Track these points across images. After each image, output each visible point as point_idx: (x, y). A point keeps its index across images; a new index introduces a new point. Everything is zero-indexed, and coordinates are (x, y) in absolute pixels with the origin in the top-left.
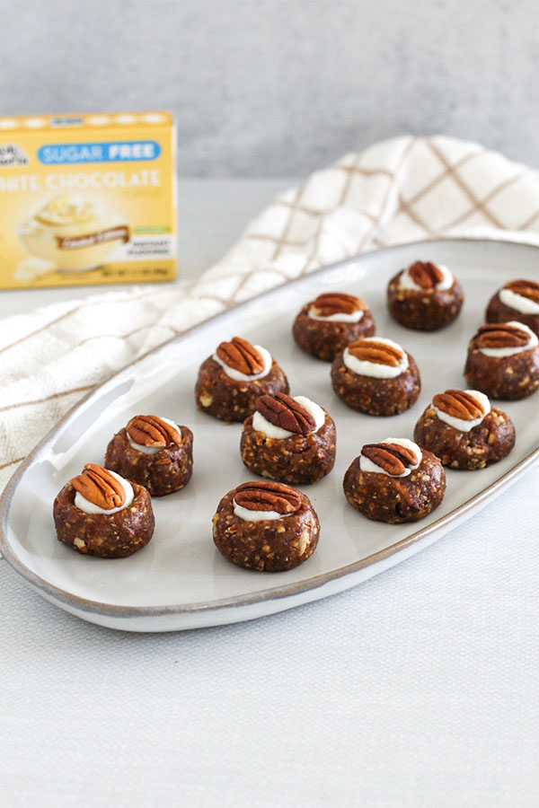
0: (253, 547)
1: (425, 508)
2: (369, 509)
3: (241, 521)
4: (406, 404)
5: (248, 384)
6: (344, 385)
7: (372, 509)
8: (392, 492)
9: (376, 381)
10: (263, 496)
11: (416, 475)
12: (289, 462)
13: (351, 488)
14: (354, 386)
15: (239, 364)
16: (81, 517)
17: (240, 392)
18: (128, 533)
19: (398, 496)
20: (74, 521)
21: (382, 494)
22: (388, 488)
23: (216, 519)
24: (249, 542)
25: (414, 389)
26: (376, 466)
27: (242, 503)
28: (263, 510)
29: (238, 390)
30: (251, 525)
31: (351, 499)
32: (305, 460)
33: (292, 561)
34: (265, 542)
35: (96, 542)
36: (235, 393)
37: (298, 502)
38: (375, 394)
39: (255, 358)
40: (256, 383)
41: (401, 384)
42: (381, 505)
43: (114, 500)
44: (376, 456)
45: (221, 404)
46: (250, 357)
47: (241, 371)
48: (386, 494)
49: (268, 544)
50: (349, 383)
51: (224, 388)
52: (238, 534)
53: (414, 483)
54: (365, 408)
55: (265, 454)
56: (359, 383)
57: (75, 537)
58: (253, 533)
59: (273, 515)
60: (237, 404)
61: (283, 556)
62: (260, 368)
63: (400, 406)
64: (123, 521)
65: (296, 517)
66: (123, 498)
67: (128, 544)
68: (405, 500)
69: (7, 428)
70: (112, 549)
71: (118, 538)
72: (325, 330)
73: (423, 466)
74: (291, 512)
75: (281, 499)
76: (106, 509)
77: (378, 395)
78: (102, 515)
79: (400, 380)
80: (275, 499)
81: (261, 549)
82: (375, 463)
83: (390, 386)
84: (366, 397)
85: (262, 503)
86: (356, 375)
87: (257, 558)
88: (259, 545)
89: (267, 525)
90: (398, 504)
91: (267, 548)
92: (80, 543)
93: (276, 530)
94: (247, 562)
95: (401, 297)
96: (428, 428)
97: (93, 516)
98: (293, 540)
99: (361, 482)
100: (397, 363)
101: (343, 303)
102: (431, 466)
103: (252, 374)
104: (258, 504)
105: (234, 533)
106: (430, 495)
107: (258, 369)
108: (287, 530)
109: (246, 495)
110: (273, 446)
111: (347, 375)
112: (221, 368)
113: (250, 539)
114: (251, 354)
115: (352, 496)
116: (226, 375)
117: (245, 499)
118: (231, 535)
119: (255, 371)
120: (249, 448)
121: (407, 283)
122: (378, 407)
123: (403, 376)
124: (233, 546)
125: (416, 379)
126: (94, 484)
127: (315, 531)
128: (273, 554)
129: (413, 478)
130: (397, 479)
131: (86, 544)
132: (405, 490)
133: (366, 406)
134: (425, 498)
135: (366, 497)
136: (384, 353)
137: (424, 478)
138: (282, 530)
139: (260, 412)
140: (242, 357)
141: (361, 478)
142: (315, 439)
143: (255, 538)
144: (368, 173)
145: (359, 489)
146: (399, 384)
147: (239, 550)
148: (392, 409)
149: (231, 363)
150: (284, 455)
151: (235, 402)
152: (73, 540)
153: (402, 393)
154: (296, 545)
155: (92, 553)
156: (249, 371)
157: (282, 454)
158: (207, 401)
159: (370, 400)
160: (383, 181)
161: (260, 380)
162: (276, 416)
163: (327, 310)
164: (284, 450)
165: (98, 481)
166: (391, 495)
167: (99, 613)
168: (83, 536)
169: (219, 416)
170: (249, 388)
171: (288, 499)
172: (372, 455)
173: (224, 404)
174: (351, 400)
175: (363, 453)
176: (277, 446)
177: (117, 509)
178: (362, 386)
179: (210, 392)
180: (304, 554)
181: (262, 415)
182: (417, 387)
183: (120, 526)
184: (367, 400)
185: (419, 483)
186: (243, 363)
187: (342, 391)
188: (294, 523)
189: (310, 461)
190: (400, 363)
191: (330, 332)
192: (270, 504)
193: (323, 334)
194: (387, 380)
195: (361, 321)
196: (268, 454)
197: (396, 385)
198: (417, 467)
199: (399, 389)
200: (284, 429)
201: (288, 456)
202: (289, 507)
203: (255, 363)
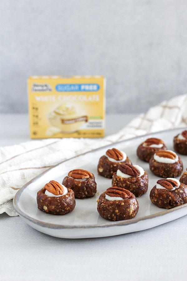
0: (111, 211)
1: (181, 203)
2: (159, 203)
3: (107, 200)
4: (177, 174)
5: (117, 164)
6: (154, 166)
7: (160, 203)
8: (168, 196)
9: (166, 164)
10: (116, 191)
11: (177, 190)
12: (129, 187)
13: (152, 196)
14: (157, 166)
15: (114, 156)
16: (46, 198)
17: (113, 166)
18: (64, 205)
19: (170, 197)
20: (44, 199)
21: (164, 197)
22: (166, 194)
23: (98, 201)
24: (110, 209)
25: (180, 169)
26: (162, 187)
27: (108, 194)
28: (116, 197)
30: (111, 202)
31: (152, 200)
32: (135, 186)
33: (127, 217)
34: (116, 209)
35: (52, 208)
36: (112, 166)
37: (130, 194)
38: (165, 169)
39: (120, 154)
41: (175, 166)
42: (163, 201)
43: (59, 191)
44: (162, 183)
45: (106, 171)
47: (114, 159)
48: (166, 197)
49: (118, 209)
50: (155, 165)
51: (108, 165)
52: (106, 206)
53: (177, 193)
54: (161, 175)
55: (120, 184)
56: (159, 165)
57: (44, 205)
58: (112, 205)
59: (120, 199)
61: (123, 214)
62: (122, 158)
63: (175, 174)
64: (62, 200)
65: (129, 199)
66: (63, 191)
67: (64, 209)
68: (173, 199)
69: (25, 175)
70: (58, 211)
71: (60, 206)
72: (148, 150)
73: (180, 187)
74: (127, 198)
75: (123, 192)
76: (56, 195)
77: (166, 170)
78: (54, 197)
79: (175, 165)
80: (121, 192)
81: (114, 211)
82: (162, 186)
83: (171, 166)
84: (162, 170)
85: (116, 194)
86: (158, 163)
87: (113, 215)
88: (114, 209)
89: (117, 202)
90: (170, 201)
91: (117, 211)
92: (46, 208)
93: (121, 204)
94: (109, 217)
95: (178, 142)
96: (184, 179)
97: (51, 197)
98: (127, 208)
99: (156, 193)
100: (174, 158)
101: (156, 141)
102: (183, 187)
103: (118, 160)
104: (114, 194)
105: (105, 205)
106: (183, 198)
107: (121, 158)
108: (125, 204)
109: (110, 191)
110: (123, 181)
111: (155, 163)
112: (107, 158)
113: (110, 207)
114: (119, 153)
115: (153, 198)
116: (108, 160)
117: (109, 192)
118: (103, 206)
119: (120, 159)
120: (115, 182)
121: (181, 138)
122: (166, 174)
123: (176, 163)
124: (104, 210)
125: (181, 165)
126: (52, 186)
127: (137, 206)
128: (119, 213)
129: (176, 191)
130: (170, 191)
131: (48, 208)
132: (173, 195)
133: (162, 174)
134: (181, 199)
135: (158, 198)
136: (169, 154)
137: (180, 191)
138: (123, 204)
139: (119, 169)
140: (115, 154)
141: (156, 191)
142: (140, 178)
143: (112, 207)
144: (171, 108)
145: (155, 196)
146: (174, 166)
147: (106, 212)
148: (172, 175)
149: (111, 156)
150: (128, 184)
151: (111, 170)
152: (43, 207)
153: (175, 169)
154: (128, 210)
155: (50, 212)
156: (117, 159)
157: (127, 183)
158: (101, 170)
159: (163, 172)
160: (176, 110)
161: (121, 162)
162: (125, 170)
163: (149, 143)
164: (127, 182)
165: (54, 185)
166: (168, 197)
167: (49, 228)
168: (47, 205)
169: (105, 176)
170: (117, 165)
171: (126, 193)
172: (161, 183)
173: (108, 171)
174: (156, 172)
175: (157, 183)
176: (125, 180)
177: (60, 196)
178: (160, 166)
179: (103, 167)
180: (132, 215)
181: (120, 170)
182: (181, 168)
183: (61, 201)
184: (162, 171)
185: (179, 193)
186: (115, 156)
187: (153, 169)
188: (128, 202)
189: (137, 187)
190: (175, 158)
191: (150, 151)
192: (119, 194)
193: (147, 151)
194: (170, 164)
195: (162, 148)
196: (121, 183)
197: (173, 166)
198: (178, 187)
199: (174, 168)
200: (128, 174)
201: (129, 184)
202: (126, 196)
203: (120, 156)
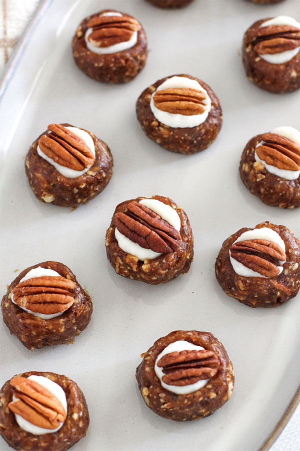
7: (254, 304)
8: (273, 291)
11: (287, 268)
12: (166, 276)
15: (70, 163)
17: (80, 189)
19: (278, 294)
21: (263, 294)
22: (268, 290)
27: (171, 383)
29: (78, 188)
32: (178, 269)
37: (217, 363)
39: (82, 153)
40: (91, 173)
42: (263, 300)
45: (63, 199)
46: (79, 154)
47: (76, 170)
48: (267, 293)
50: (166, 136)
52: (175, 409)
53: (288, 276)
60: (79, 198)
62: (91, 160)
65: (221, 378)
66: (64, 413)
68: (285, 294)
75: (204, 369)
76: (53, 429)
82: (250, 268)
86: (171, 129)
90: (279, 298)
93: (208, 398)
99: (242, 288)
103: (84, 167)
104: (187, 381)
105: (171, 408)
108: (217, 394)
109: (174, 378)
110: (150, 271)
111: (162, 129)
116: (60, 174)
117: (172, 380)
128: (207, 412)
129: (286, 272)
130: (274, 279)
132: (282, 286)
133: (186, 152)
134: (297, 281)
135: (248, 297)
137: (294, 268)
138: (213, 395)
145: (240, 292)
151: (77, 197)
158: (49, 199)
161: (91, 169)
166: (272, 294)
170: (86, 181)
173: (67, 199)
176: (154, 270)
179: (50, 192)
185: (292, 274)
191: (117, 66)
192: (197, 377)
196: (145, 275)
200: (156, 251)
203: (85, 158)
